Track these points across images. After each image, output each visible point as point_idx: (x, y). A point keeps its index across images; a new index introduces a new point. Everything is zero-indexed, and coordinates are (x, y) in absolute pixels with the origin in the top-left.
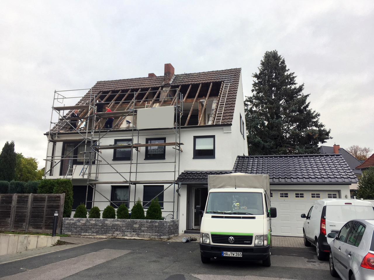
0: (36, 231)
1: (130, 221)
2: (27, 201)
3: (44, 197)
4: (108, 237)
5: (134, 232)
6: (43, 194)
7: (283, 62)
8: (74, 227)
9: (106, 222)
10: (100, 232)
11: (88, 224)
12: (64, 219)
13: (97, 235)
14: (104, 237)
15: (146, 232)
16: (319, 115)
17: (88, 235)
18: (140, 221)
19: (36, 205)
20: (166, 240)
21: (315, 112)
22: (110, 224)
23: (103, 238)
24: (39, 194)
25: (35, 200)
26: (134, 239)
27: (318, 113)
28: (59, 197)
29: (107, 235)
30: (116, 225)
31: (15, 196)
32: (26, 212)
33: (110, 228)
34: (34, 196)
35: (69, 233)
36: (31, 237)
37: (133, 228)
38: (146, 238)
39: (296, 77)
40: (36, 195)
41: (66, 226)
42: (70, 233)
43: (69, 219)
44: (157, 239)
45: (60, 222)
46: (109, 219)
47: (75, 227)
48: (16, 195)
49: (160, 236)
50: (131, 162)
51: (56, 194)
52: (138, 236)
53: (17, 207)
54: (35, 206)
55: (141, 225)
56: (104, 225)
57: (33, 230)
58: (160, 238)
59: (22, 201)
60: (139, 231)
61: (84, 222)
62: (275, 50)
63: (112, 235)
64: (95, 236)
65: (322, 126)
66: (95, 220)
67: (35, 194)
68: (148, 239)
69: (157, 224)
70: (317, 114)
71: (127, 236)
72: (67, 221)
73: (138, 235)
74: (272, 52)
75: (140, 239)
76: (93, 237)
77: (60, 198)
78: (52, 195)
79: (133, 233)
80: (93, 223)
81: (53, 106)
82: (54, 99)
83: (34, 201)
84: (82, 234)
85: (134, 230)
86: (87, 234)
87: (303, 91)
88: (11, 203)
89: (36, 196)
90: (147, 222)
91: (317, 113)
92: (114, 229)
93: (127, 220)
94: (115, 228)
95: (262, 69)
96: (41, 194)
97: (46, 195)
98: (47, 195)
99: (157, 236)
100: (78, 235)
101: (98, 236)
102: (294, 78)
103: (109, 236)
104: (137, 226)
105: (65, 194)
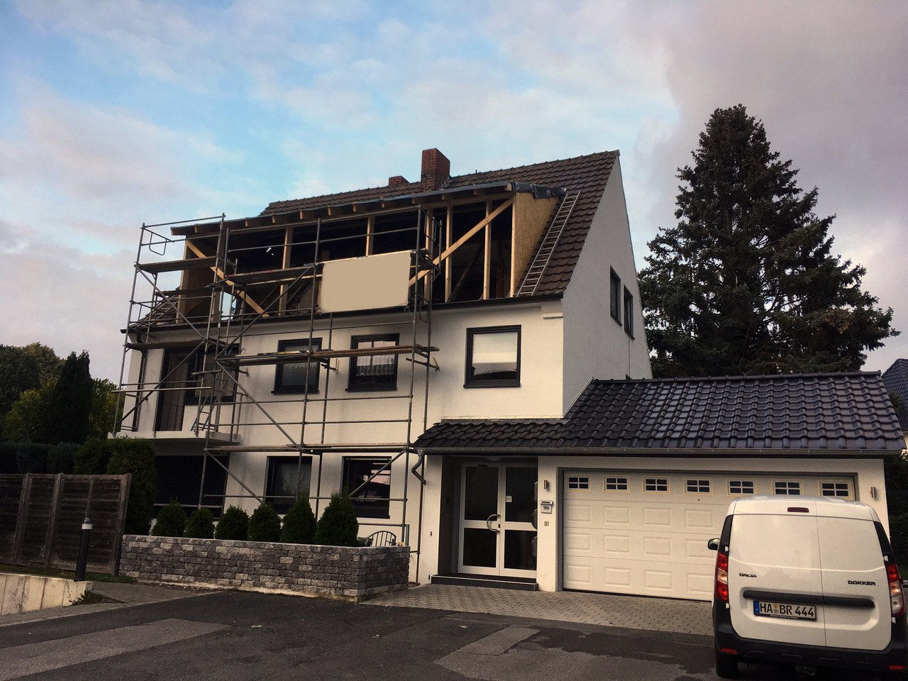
0: (67, 566)
1: (272, 547)
2: (52, 491)
3: (86, 481)
4: (222, 587)
5: (280, 575)
6: (85, 476)
7: (761, 134)
8: (146, 560)
9: (218, 548)
10: (203, 573)
11: (177, 552)
12: (127, 538)
13: (195, 581)
14: (212, 586)
15: (309, 578)
16: (862, 272)
17: (176, 580)
18: (296, 548)
19: (69, 502)
20: (355, 600)
21: (848, 263)
22: (226, 555)
23: (209, 590)
24: (77, 476)
25: (68, 488)
26: (281, 594)
27: (861, 267)
28: (117, 483)
29: (219, 582)
30: (241, 556)
31: (27, 480)
32: (48, 518)
33: (227, 564)
34: (66, 480)
35: (134, 574)
36: (31, 581)
37: (278, 565)
38: (310, 592)
39: (795, 172)
40: (70, 476)
41: (129, 555)
42: (136, 574)
43: (137, 539)
44: (335, 597)
45: (116, 545)
46: (225, 542)
47: (149, 558)
48: (29, 476)
49: (343, 589)
50: (306, 397)
51: (111, 477)
52: (290, 588)
53: (31, 506)
54: (68, 505)
55: (299, 559)
56: (213, 556)
57: (60, 564)
58: (343, 595)
59: (42, 491)
60: (294, 575)
61: (167, 547)
62: (740, 105)
63: (231, 583)
64: (191, 582)
65: (870, 301)
66: (194, 543)
67: (68, 475)
68: (312, 596)
69: (336, 557)
70: (856, 269)
71: (263, 585)
72: (132, 544)
73: (290, 585)
74: (730, 109)
75: (293, 596)
76: (186, 585)
77: (119, 485)
78: (104, 477)
79: (279, 578)
80: (189, 549)
81: (137, 262)
82: (141, 245)
83: (65, 491)
84: (164, 577)
85: (282, 571)
86: (174, 577)
87: (813, 210)
88: (19, 496)
89: (68, 480)
90: (313, 551)
91: (858, 267)
92: (236, 568)
93: (265, 545)
94: (238, 565)
95: (702, 156)
96: (80, 476)
97: (90, 478)
98: (92, 478)
99: (336, 589)
100: (155, 579)
101: (198, 585)
102: (790, 174)
103: (224, 585)
104: (288, 560)
105: (130, 475)
